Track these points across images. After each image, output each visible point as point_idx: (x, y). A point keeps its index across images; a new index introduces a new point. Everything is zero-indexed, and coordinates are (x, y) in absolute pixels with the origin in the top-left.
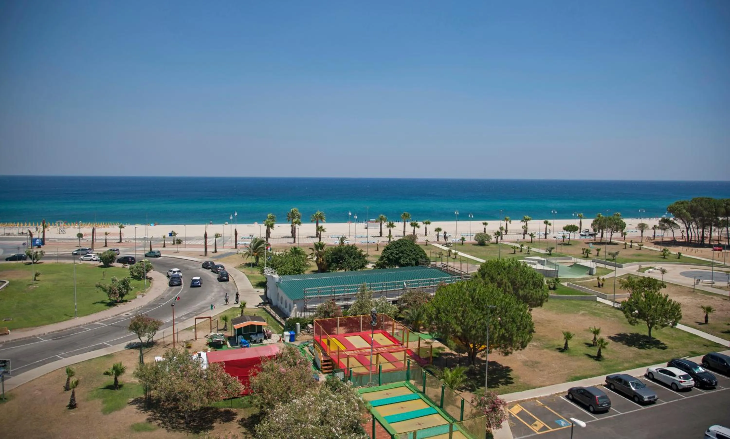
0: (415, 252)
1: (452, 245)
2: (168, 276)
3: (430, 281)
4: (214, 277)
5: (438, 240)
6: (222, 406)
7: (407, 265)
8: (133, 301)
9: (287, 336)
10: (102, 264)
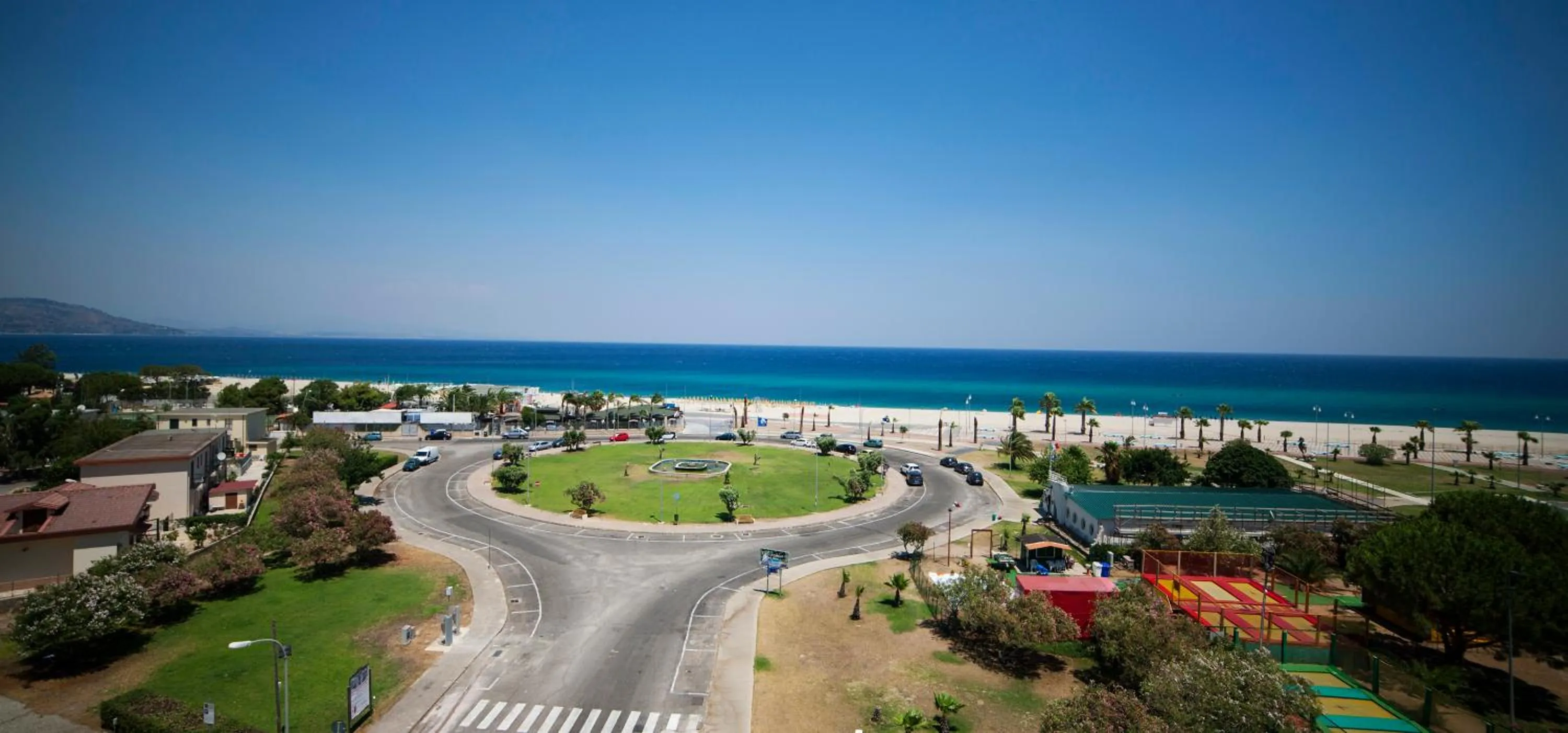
0: (1266, 466)
1: (1314, 460)
2: (902, 473)
3: (1317, 513)
4: (961, 479)
5: (1285, 450)
6: (1044, 649)
7: (1254, 484)
8: (872, 499)
9: (1098, 567)
10: (820, 451)
